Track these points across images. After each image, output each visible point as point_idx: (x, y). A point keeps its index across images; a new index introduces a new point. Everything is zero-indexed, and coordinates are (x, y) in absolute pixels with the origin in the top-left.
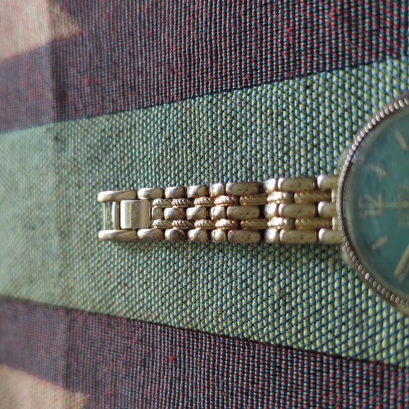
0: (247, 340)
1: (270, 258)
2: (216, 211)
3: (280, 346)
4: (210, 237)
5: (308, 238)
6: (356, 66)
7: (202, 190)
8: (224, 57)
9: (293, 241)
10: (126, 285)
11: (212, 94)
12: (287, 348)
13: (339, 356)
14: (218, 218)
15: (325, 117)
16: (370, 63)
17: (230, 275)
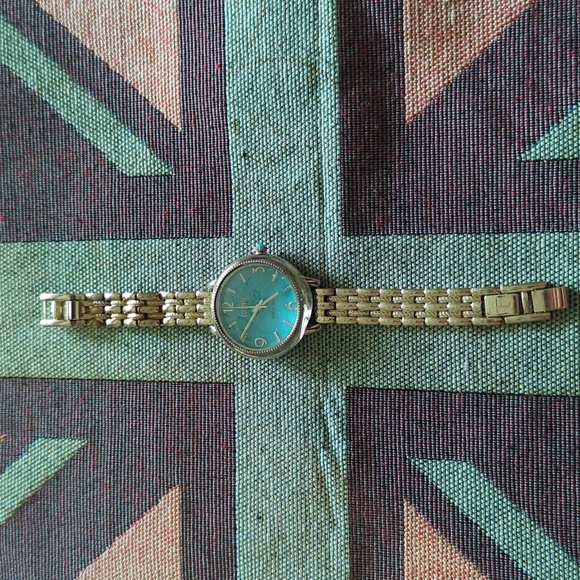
0: (139, 381)
1: (154, 335)
2: (127, 309)
3: (161, 381)
4: (123, 324)
5: (192, 323)
6: (205, 238)
7: (118, 296)
8: (121, 219)
9: (184, 324)
10: (41, 356)
11: (112, 239)
12: (165, 382)
13: (196, 382)
14: (130, 312)
15: (188, 262)
16: (213, 237)
17: (127, 345)
